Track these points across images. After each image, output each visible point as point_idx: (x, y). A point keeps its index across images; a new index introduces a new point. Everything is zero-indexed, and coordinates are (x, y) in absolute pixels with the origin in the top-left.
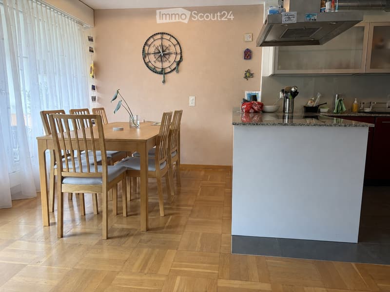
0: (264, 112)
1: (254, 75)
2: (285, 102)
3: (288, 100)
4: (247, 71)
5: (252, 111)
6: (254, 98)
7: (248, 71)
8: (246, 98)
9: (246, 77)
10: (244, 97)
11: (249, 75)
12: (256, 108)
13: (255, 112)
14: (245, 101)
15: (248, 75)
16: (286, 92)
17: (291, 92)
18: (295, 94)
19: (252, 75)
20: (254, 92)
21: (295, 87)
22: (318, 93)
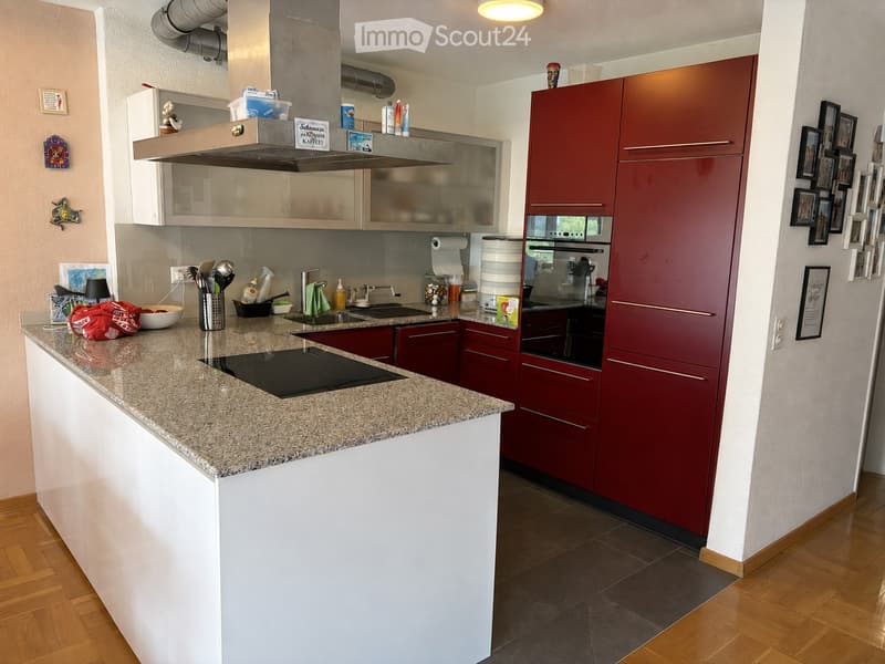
0: (143, 330)
1: (83, 217)
2: (202, 301)
3: (208, 295)
4: (61, 203)
5: (112, 333)
6: (101, 287)
7: (63, 203)
8: (65, 282)
9: (58, 221)
10: (57, 277)
11: (65, 215)
12: (124, 324)
13: (123, 335)
14: (61, 291)
15: (63, 214)
16: (205, 276)
17: (218, 276)
18: (224, 281)
19: (75, 216)
20: (91, 266)
21: (225, 262)
22: (266, 269)
